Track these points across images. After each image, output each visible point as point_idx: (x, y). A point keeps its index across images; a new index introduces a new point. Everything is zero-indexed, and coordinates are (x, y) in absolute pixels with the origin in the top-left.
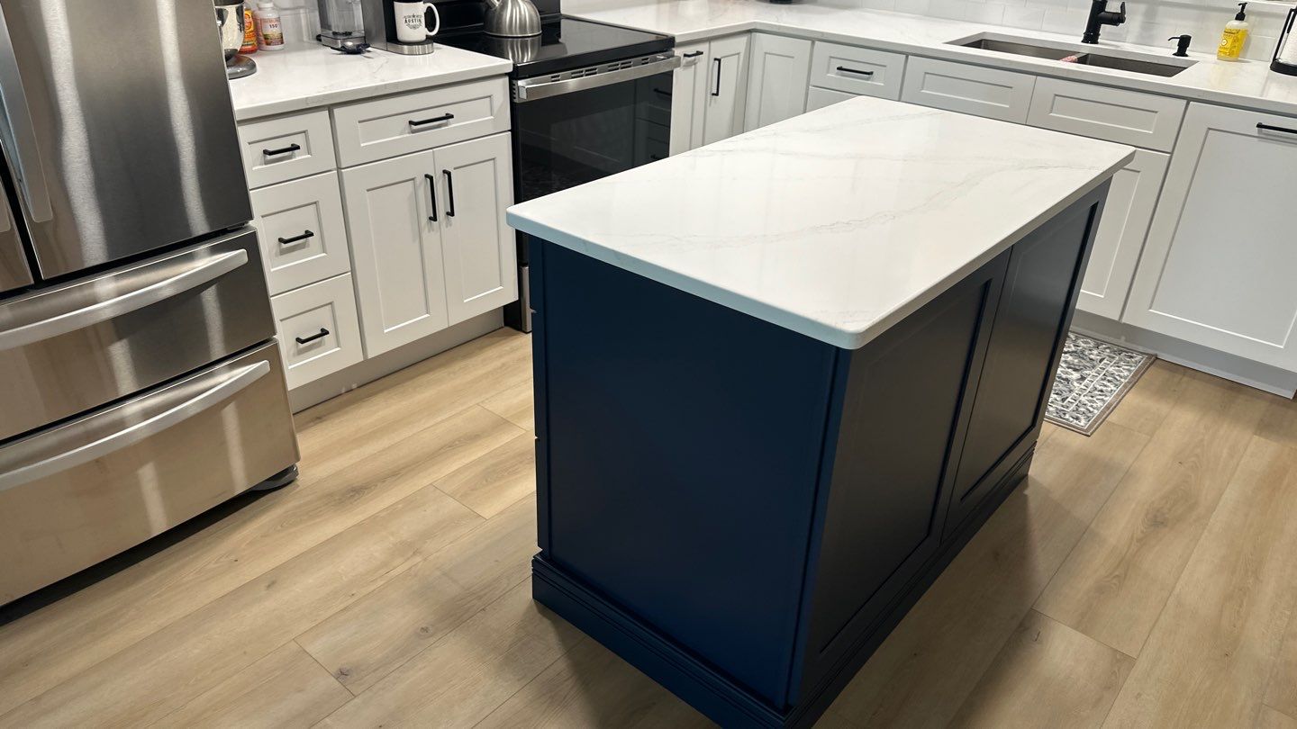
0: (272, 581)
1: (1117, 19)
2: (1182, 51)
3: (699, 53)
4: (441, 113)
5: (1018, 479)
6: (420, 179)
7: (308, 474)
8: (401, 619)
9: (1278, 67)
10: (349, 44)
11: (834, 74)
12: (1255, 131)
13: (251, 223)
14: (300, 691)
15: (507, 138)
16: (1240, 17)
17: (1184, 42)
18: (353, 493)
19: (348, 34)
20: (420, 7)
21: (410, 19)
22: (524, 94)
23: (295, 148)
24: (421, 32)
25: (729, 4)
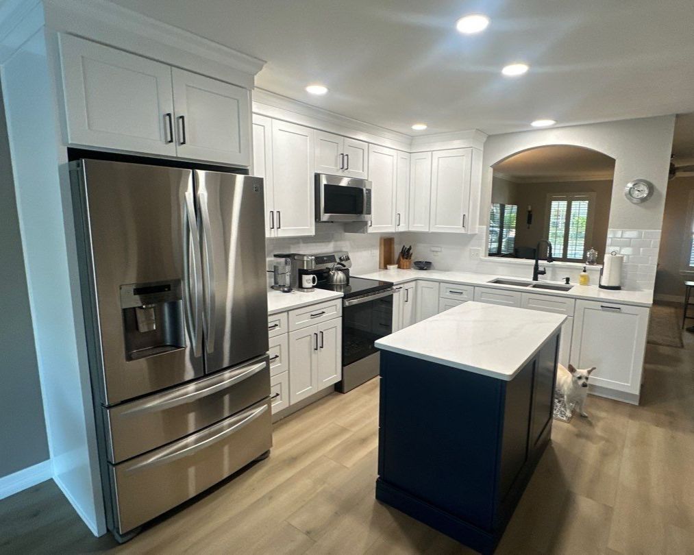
0: (270, 497)
1: (543, 273)
2: (567, 283)
3: (401, 288)
4: (320, 311)
5: (548, 441)
6: (313, 335)
7: (275, 453)
8: (325, 510)
9: (601, 287)
10: (286, 289)
11: (448, 294)
12: (600, 308)
13: (267, 352)
14: (292, 541)
15: (340, 319)
16: (585, 271)
17: (568, 280)
18: (292, 460)
19: (284, 286)
20: (312, 276)
21: (308, 280)
22: (347, 304)
23: (276, 325)
24: (311, 285)
25: (405, 271)
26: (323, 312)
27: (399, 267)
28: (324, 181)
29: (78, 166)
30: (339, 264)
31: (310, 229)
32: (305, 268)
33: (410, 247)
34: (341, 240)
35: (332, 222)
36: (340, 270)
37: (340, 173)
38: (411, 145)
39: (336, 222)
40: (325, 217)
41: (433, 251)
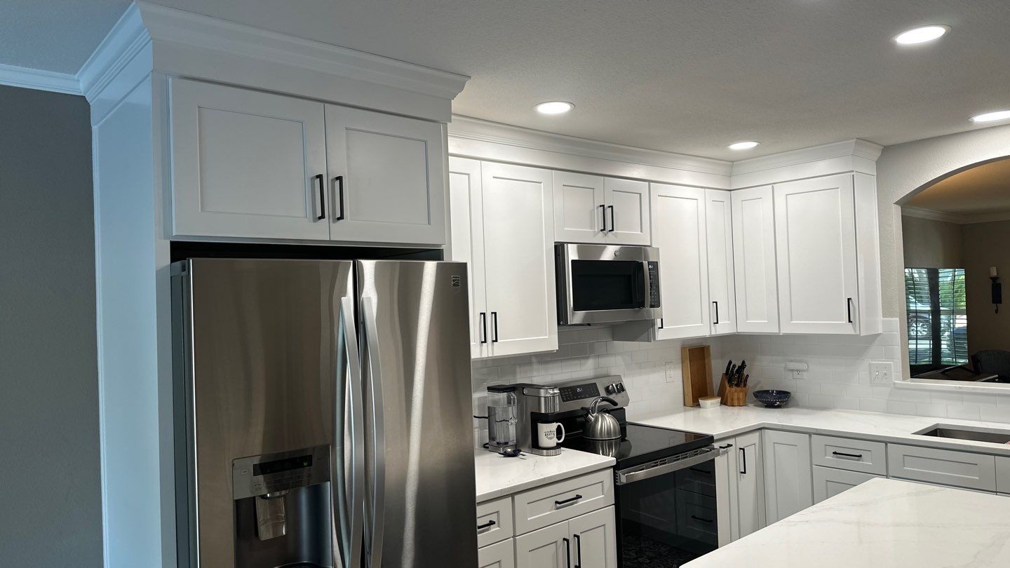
3: (729, 446)
4: (573, 495)
6: (560, 541)
10: (509, 450)
11: (830, 457)
15: (612, 510)
19: (506, 443)
20: (554, 426)
21: (548, 434)
22: (623, 479)
23: (492, 523)
24: (553, 442)
25: (736, 410)
26: (579, 497)
27: (724, 403)
28: (572, 254)
29: (184, 269)
30: (604, 399)
31: (549, 340)
32: (543, 411)
33: (744, 362)
34: (607, 354)
35: (589, 325)
36: (608, 412)
37: (600, 239)
38: (730, 176)
39: (595, 324)
40: (577, 317)
41: (792, 370)
